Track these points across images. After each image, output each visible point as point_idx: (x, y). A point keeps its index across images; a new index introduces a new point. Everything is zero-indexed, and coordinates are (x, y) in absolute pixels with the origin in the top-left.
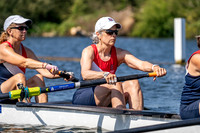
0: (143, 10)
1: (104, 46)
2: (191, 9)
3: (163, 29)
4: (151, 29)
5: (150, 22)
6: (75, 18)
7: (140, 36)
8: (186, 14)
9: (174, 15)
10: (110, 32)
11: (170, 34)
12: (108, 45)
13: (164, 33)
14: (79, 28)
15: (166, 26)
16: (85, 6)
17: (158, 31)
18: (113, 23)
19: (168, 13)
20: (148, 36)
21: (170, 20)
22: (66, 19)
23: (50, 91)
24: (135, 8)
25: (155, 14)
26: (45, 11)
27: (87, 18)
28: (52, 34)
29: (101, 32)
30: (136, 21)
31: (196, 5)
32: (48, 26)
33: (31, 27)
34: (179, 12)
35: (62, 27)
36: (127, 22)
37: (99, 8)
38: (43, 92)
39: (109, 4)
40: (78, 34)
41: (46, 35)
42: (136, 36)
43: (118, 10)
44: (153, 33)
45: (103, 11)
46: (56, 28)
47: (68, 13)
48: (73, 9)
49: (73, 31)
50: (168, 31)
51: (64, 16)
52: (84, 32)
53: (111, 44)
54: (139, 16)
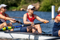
0: (42, 3)
1: (30, 14)
2: (57, 3)
3: (48, 9)
4: (45, 9)
5: (44, 7)
6: (22, 5)
7: (41, 11)
8: (55, 4)
9: (52, 5)
10: (32, 9)
11: (50, 10)
12: (31, 13)
13: (49, 10)
14: (23, 8)
15: (49, 8)
16: (25, 2)
17: (47, 9)
18: (33, 7)
19: (50, 4)
20: (44, 11)
21: (50, 6)
22: (19, 5)
23: (14, 28)
24: (40, 2)
25: (46, 4)
26: (13, 3)
27: (25, 5)
28: (15, 10)
29: (29, 9)
30: (40, 6)
31: (58, 2)
32: (14, 8)
33: (9, 8)
34: (53, 4)
35: (18, 8)
36: (38, 7)
37: (29, 2)
38: (12, 28)
39: (32, 1)
40: (23, 10)
41: (13, 10)
42: (40, 11)
43: (35, 3)
44: (45, 10)
45: (30, 3)
46: (16, 8)
47: (20, 4)
48: (21, 2)
49: (21, 9)
50: (50, 9)
51: (18, 5)
52: (25, 10)
53: (32, 13)
54: (41, 5)
